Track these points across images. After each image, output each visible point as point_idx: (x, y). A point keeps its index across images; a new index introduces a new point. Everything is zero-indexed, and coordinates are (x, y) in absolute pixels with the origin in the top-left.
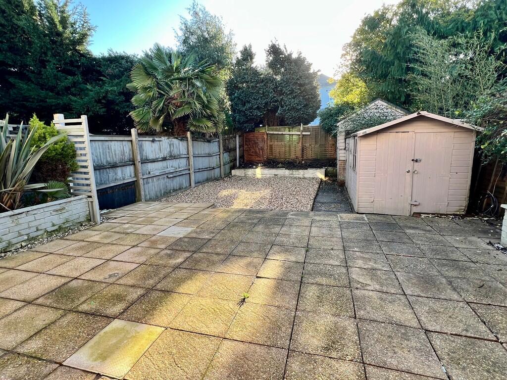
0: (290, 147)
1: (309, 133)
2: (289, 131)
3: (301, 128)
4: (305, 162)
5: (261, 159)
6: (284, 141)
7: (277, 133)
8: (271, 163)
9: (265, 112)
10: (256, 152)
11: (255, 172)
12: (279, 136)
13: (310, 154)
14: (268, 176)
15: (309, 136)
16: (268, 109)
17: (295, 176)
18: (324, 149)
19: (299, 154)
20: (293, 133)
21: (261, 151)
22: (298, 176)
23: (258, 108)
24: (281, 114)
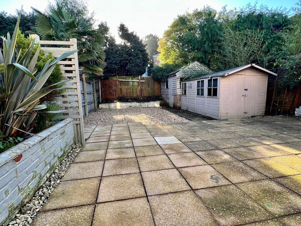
0: (133, 89)
1: (144, 81)
2: (132, 79)
3: (140, 78)
4: (143, 98)
5: (115, 97)
6: (129, 86)
7: (124, 80)
8: (122, 99)
9: (119, 67)
10: (111, 93)
11: (116, 105)
12: (126, 82)
13: (145, 94)
14: (125, 107)
15: (144, 83)
16: (121, 64)
17: (143, 106)
18: (153, 90)
19: (138, 93)
20: (135, 81)
21: (114, 92)
22: (144, 106)
23: (115, 63)
24: (130, 68)
